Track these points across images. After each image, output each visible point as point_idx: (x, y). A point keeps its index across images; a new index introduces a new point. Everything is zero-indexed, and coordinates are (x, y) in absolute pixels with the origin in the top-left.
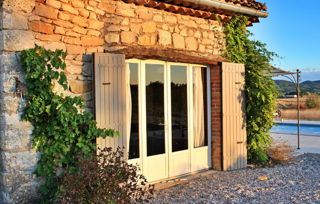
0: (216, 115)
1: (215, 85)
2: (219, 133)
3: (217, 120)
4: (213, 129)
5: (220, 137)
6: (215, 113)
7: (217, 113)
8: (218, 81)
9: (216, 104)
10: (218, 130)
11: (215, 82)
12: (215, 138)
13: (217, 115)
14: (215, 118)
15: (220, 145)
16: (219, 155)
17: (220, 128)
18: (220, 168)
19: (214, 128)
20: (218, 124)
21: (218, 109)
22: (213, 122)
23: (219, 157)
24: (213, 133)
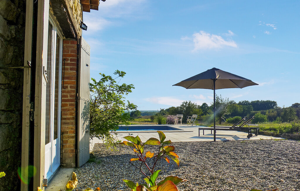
0: (69, 98)
1: (69, 62)
2: (73, 121)
3: (71, 105)
4: (64, 117)
5: (75, 126)
6: (69, 96)
7: (71, 96)
8: (74, 58)
9: (69, 86)
10: (71, 117)
11: (70, 58)
12: (67, 127)
13: (71, 98)
14: (67, 103)
15: (74, 135)
16: (73, 148)
17: (74, 115)
18: (73, 164)
19: (66, 115)
20: (73, 109)
21: (73, 91)
22: (64, 107)
23: (72, 150)
24: (64, 121)
